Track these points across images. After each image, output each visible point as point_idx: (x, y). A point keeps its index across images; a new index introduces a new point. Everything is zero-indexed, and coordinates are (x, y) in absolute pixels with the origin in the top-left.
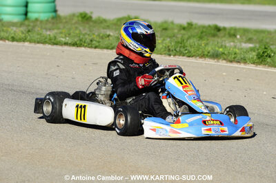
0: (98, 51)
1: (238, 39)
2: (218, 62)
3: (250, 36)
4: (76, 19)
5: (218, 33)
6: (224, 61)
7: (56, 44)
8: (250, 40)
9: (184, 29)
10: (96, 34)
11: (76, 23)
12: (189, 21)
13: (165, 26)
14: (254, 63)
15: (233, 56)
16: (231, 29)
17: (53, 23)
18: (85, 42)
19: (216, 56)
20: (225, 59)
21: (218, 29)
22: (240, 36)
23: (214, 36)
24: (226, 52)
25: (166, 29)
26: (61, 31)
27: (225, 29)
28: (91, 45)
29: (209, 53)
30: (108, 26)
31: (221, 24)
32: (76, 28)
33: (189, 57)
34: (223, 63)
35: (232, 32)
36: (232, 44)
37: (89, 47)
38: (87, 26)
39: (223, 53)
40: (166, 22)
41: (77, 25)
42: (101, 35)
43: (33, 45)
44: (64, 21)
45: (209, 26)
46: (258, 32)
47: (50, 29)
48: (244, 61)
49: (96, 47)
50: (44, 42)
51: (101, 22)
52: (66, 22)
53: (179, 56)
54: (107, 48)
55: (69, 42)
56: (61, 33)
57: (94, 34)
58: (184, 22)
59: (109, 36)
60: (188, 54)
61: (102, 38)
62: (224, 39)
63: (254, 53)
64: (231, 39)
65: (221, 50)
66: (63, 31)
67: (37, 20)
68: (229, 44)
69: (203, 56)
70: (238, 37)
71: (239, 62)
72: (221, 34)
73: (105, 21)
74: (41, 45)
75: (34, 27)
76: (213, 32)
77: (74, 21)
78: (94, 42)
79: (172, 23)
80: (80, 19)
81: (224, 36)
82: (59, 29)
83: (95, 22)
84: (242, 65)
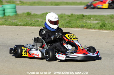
0: (34, 27)
1: (92, 20)
2: (84, 29)
3: (97, 18)
4: (25, 15)
5: (83, 17)
6: (86, 29)
7: (17, 25)
8: (97, 20)
9: (69, 16)
10: (33, 20)
11: (25, 16)
12: (71, 13)
13: (62, 16)
14: (98, 29)
15: (90, 27)
16: (89, 15)
17: (16, 17)
18: (28, 24)
19: (82, 27)
20: (86, 28)
21: (84, 16)
22: (93, 18)
23: (82, 19)
24: (87, 25)
25: (62, 17)
26: (18, 20)
27: (86, 16)
28: (31, 25)
29: (80, 26)
30: (38, 17)
31: (85, 14)
32: (25, 19)
33: (72, 28)
34: (85, 30)
35: (89, 17)
36: (90, 21)
37: (30, 26)
38: (30, 17)
39: (86, 26)
40: (62, 14)
41: (25, 17)
42: (35, 21)
43: (7, 26)
44: (20, 16)
45: (80, 15)
46: (100, 16)
47: (14, 20)
48: (94, 28)
49: (33, 26)
50: (12, 25)
51: (35, 16)
52: (21, 16)
53: (68, 27)
54: (38, 26)
55: (22, 24)
56: (19, 21)
57: (32, 21)
58: (69, 14)
59: (38, 21)
60: (71, 27)
61: (36, 22)
62: (86, 20)
63: (98, 25)
64: (89, 20)
65: (85, 24)
66: (20, 20)
67: (9, 16)
68: (88, 22)
69: (77, 27)
70: (92, 18)
71: (92, 29)
72: (85, 18)
73: (37, 15)
74: (10, 26)
75: (8, 19)
76: (81, 17)
77: (24, 16)
78: (32, 24)
79: (65, 14)
80: (27, 15)
81: (86, 19)
82: (18, 19)
83: (33, 16)
84: (93, 30)
